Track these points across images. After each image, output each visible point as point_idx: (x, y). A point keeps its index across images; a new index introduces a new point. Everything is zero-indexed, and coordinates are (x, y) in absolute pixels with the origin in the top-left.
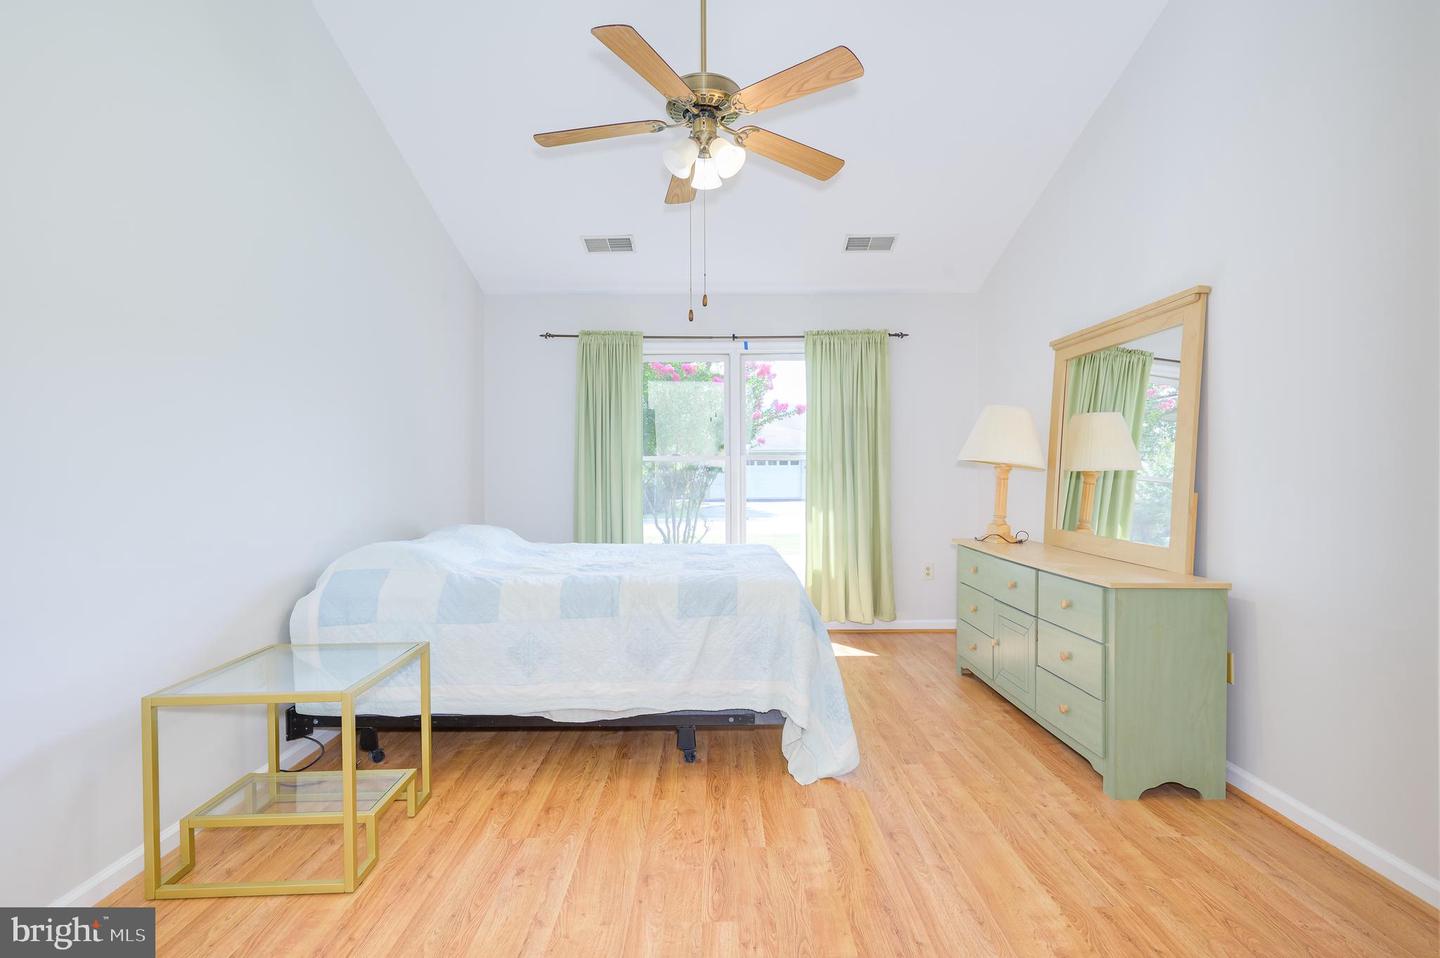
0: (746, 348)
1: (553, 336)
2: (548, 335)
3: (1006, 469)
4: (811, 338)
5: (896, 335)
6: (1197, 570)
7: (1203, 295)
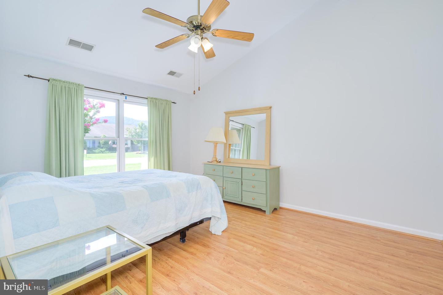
0: (126, 99)
1: (33, 77)
2: (29, 76)
3: (216, 144)
4: (150, 100)
5: (173, 103)
6: (270, 165)
7: (271, 108)
